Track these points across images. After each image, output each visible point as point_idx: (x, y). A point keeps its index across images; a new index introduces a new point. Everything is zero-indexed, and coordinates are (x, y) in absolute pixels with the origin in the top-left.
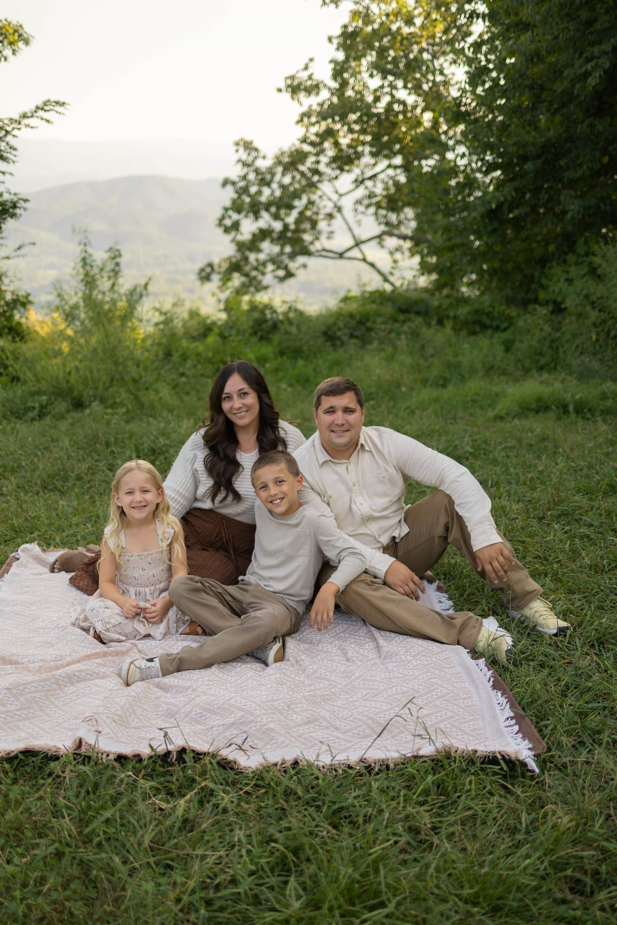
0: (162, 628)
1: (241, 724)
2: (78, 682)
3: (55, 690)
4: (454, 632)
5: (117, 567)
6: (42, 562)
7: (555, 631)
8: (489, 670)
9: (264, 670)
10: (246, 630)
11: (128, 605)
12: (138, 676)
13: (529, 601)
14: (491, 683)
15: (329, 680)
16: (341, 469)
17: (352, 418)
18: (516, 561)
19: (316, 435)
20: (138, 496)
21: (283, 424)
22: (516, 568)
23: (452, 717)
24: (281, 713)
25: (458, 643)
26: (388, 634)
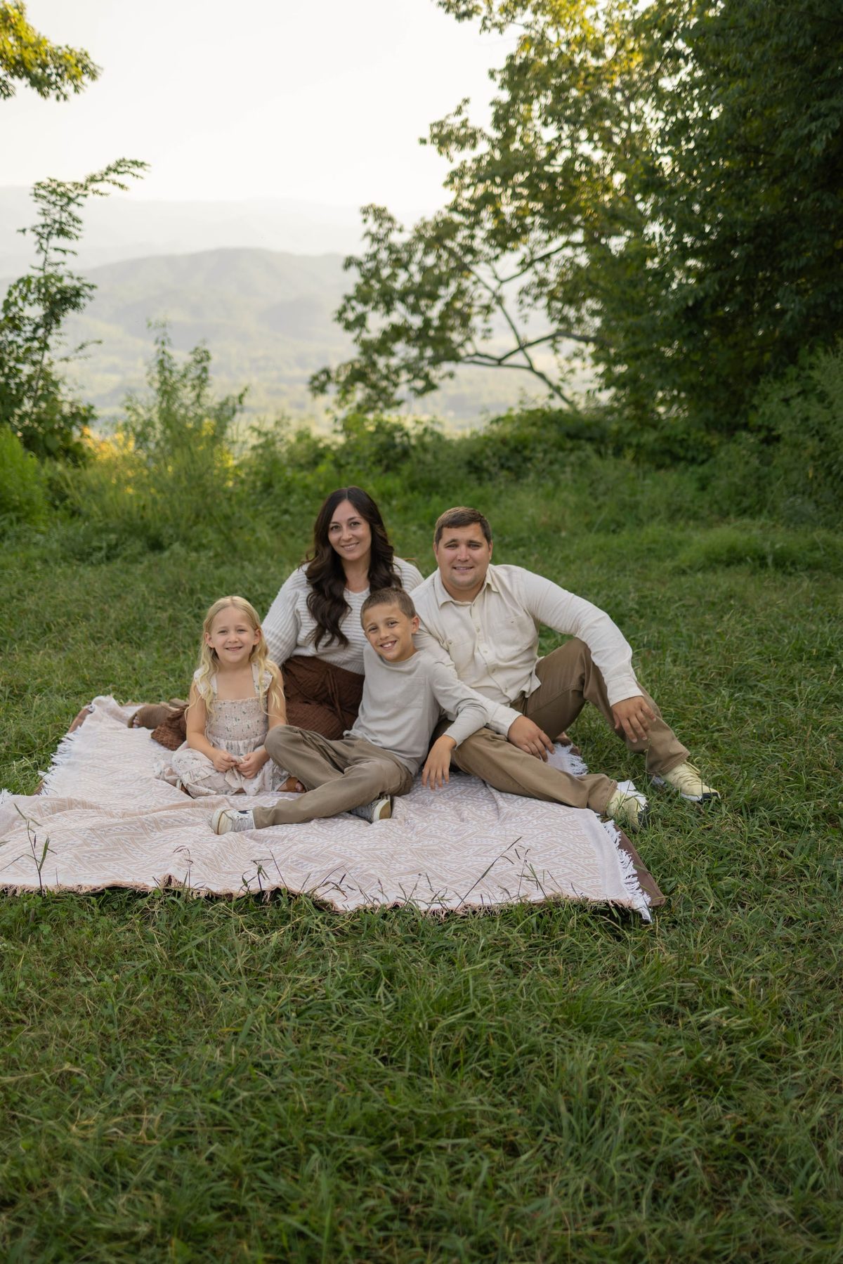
0: (256, 783)
2: (165, 828)
3: (142, 834)
4: (584, 793)
5: (207, 715)
6: (118, 717)
7: (699, 798)
8: (617, 831)
10: (350, 782)
11: (218, 759)
12: (230, 826)
13: (674, 766)
14: (617, 843)
15: (439, 838)
16: (464, 611)
17: (478, 553)
18: (658, 718)
19: (437, 573)
20: (232, 636)
21: (398, 561)
24: (383, 861)
25: (588, 807)
26: (509, 796)
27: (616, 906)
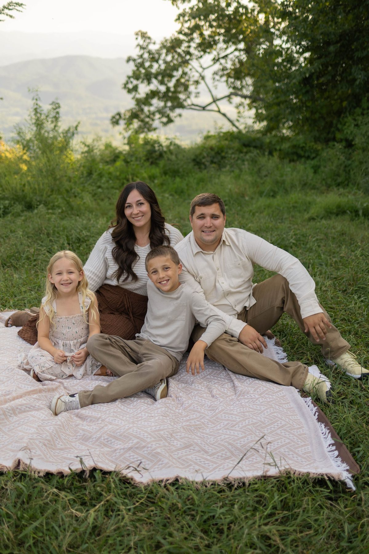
0: (82, 370)
1: (137, 448)
2: (19, 413)
3: (3, 419)
4: (289, 377)
5: (51, 326)
7: (360, 376)
8: (315, 406)
9: (153, 403)
10: (141, 375)
11: (56, 355)
12: (63, 408)
13: (341, 354)
14: (316, 417)
15: (199, 412)
16: (209, 258)
17: (218, 222)
18: (332, 325)
19: (191, 234)
20: (65, 276)
21: (167, 226)
22: (333, 330)
23: (289, 443)
24: (165, 440)
25: (291, 385)
26: (241, 376)
27: (330, 479)
